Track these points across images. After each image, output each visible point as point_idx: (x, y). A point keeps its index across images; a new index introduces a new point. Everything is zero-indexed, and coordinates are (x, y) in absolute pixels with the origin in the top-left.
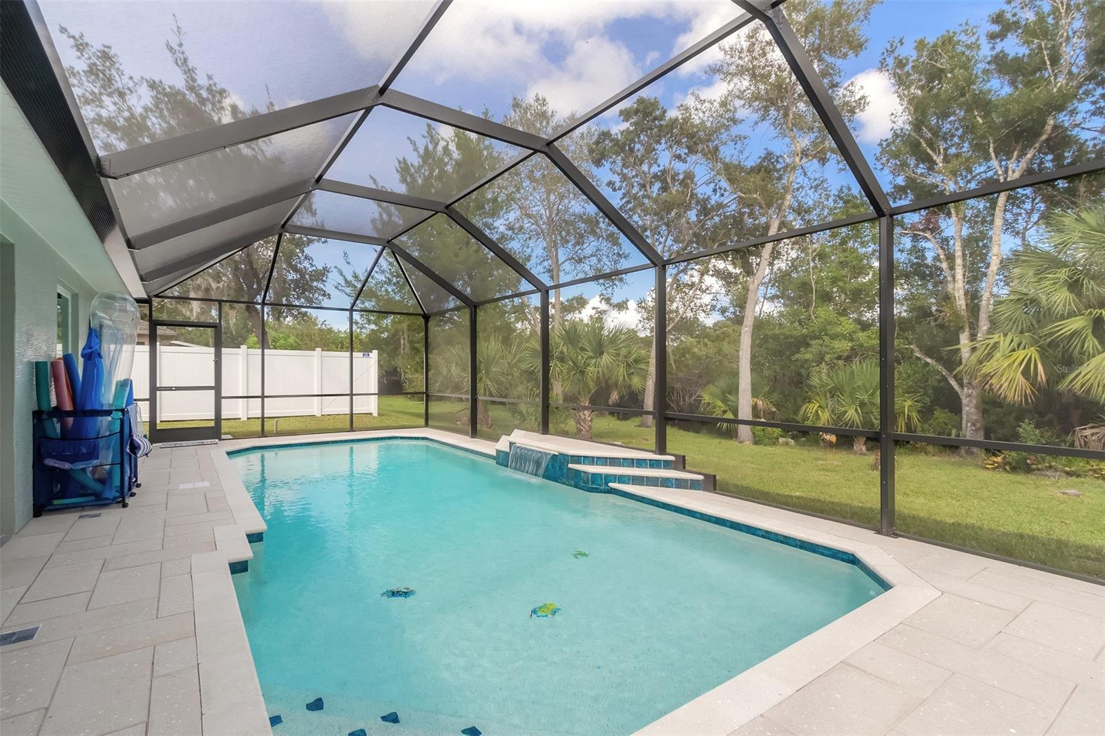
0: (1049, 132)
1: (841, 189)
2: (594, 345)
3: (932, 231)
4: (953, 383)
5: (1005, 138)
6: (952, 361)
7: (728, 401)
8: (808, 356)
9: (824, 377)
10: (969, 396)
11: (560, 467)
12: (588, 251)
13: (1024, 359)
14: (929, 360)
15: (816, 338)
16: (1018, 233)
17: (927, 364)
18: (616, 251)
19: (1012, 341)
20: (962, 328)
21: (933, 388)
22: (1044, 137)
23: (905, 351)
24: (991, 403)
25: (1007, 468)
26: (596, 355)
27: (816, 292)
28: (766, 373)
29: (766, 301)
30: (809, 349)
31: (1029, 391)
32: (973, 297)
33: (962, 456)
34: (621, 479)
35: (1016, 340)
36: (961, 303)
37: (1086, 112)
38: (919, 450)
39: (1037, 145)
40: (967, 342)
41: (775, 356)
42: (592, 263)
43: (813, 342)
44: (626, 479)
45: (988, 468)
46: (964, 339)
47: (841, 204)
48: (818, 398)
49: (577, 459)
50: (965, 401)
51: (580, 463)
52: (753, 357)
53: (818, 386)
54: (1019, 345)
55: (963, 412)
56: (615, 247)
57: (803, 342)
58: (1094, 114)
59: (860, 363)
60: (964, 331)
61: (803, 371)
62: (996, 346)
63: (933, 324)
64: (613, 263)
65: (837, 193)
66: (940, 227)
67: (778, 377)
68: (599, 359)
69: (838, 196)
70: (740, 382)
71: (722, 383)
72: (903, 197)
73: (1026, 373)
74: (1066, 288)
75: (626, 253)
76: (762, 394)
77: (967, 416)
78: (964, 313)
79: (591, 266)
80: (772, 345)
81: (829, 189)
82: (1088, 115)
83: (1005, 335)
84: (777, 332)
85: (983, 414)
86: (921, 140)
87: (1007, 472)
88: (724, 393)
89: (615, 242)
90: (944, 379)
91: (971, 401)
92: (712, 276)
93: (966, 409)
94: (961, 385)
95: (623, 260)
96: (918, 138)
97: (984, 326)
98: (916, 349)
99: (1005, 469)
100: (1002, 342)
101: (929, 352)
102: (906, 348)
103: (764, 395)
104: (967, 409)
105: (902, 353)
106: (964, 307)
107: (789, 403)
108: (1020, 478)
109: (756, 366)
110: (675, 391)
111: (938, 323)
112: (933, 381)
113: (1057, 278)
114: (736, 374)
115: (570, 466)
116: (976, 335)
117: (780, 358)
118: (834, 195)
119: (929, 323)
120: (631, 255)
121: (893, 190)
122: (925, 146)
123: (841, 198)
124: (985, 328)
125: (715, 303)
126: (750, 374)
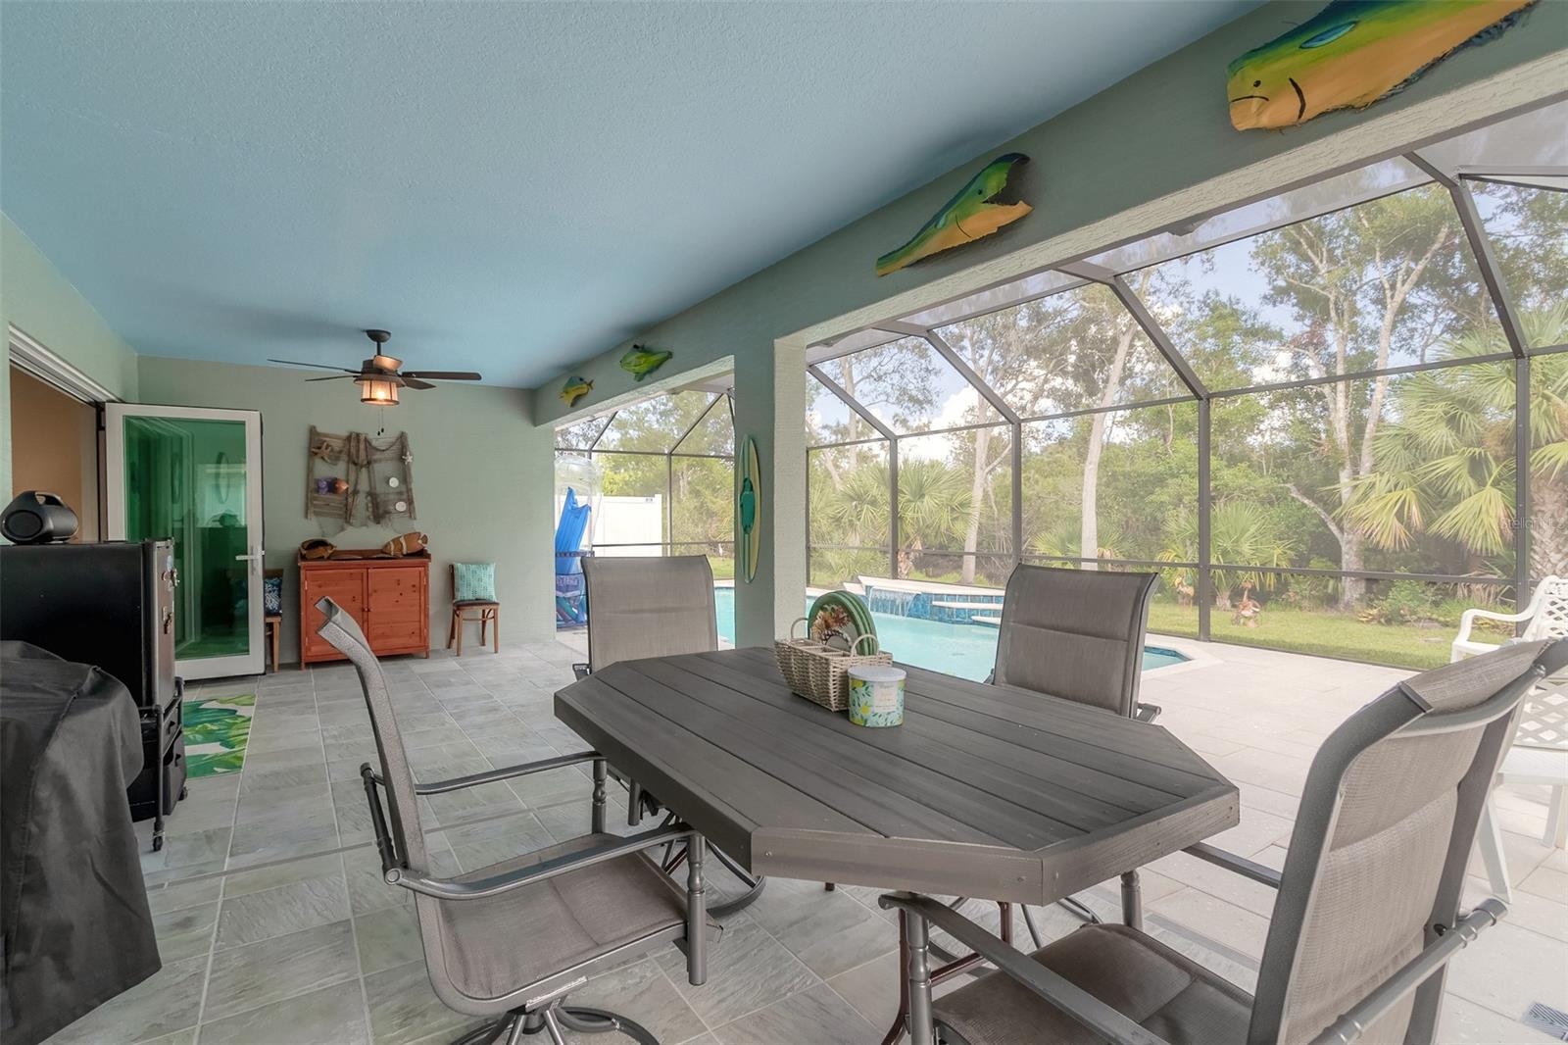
0: (1442, 240)
1: (1207, 294)
2: (914, 487)
3: (1316, 346)
4: (1333, 528)
5: (1392, 246)
6: (1331, 503)
7: (1068, 551)
8: (1165, 498)
9: (1182, 522)
10: (1349, 542)
11: (923, 605)
12: (890, 367)
13: (1397, 502)
14: (1306, 501)
15: (1173, 476)
16: (1414, 351)
17: (1304, 506)
18: (924, 366)
19: (1389, 481)
20: (1342, 465)
21: (1311, 534)
22: (1437, 246)
23: (1280, 490)
24: (1370, 551)
25: (1382, 620)
26: (914, 498)
27: (1174, 421)
28: (1115, 517)
29: (1115, 426)
30: (1166, 490)
31: (1403, 536)
32: (1357, 427)
33: (1340, 611)
34: (983, 612)
35: (1393, 481)
36: (1342, 435)
37: (1497, 207)
38: (1293, 605)
39: (1429, 255)
40: (1347, 480)
41: (1127, 497)
42: (895, 382)
43: (1170, 481)
44: (988, 612)
45: (1362, 622)
46: (1345, 477)
47: (1207, 311)
48: (1174, 546)
49: (940, 597)
50: (1344, 548)
51: (943, 600)
52: (1099, 498)
53: (1174, 532)
54: (1396, 486)
55: (1343, 561)
56: (923, 361)
57: (1160, 480)
58: (1505, 210)
59: (1225, 504)
60: (1344, 468)
61: (1159, 515)
62: (1373, 486)
63: (1311, 459)
64: (920, 380)
65: (1202, 299)
66: (1325, 341)
67: (1131, 522)
68: (918, 503)
69: (1204, 302)
70: (1084, 528)
71: (1060, 530)
72: (1285, 299)
73: (1399, 515)
74: (1444, 424)
75: (937, 368)
76: (1110, 542)
77: (1347, 565)
78: (1346, 448)
79: (893, 385)
80: (1123, 484)
81: (1192, 296)
82: (1499, 211)
83: (1382, 474)
84: (1128, 469)
85: (1365, 563)
86: (1302, 240)
87: (1383, 625)
88: (1063, 541)
89: (923, 355)
90: (1324, 524)
91: (1351, 548)
92: (1048, 397)
93: (1345, 558)
94: (1341, 530)
95: (932, 377)
96: (1298, 237)
97: (1367, 462)
98: (1293, 489)
99: (1379, 622)
100: (1378, 482)
101: (1309, 492)
102: (1281, 488)
103: (1112, 545)
104: (1347, 557)
105: (1276, 494)
106: (1345, 440)
107: (1142, 553)
108: (1394, 629)
109: (1102, 508)
110: (997, 541)
111: (1316, 458)
112: (1309, 526)
113: (1433, 413)
114: (1077, 519)
115: (934, 603)
116: (1358, 473)
117: (1131, 499)
118: (1199, 301)
119: (1307, 458)
120: (943, 371)
121: (1272, 292)
122: (1306, 247)
123: (1208, 305)
124: (1368, 465)
125: (1050, 430)
126: (1095, 519)
